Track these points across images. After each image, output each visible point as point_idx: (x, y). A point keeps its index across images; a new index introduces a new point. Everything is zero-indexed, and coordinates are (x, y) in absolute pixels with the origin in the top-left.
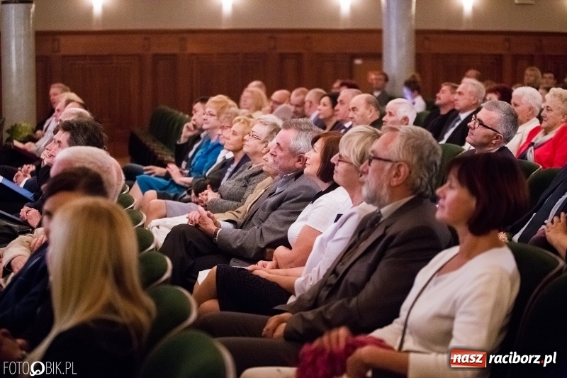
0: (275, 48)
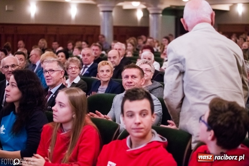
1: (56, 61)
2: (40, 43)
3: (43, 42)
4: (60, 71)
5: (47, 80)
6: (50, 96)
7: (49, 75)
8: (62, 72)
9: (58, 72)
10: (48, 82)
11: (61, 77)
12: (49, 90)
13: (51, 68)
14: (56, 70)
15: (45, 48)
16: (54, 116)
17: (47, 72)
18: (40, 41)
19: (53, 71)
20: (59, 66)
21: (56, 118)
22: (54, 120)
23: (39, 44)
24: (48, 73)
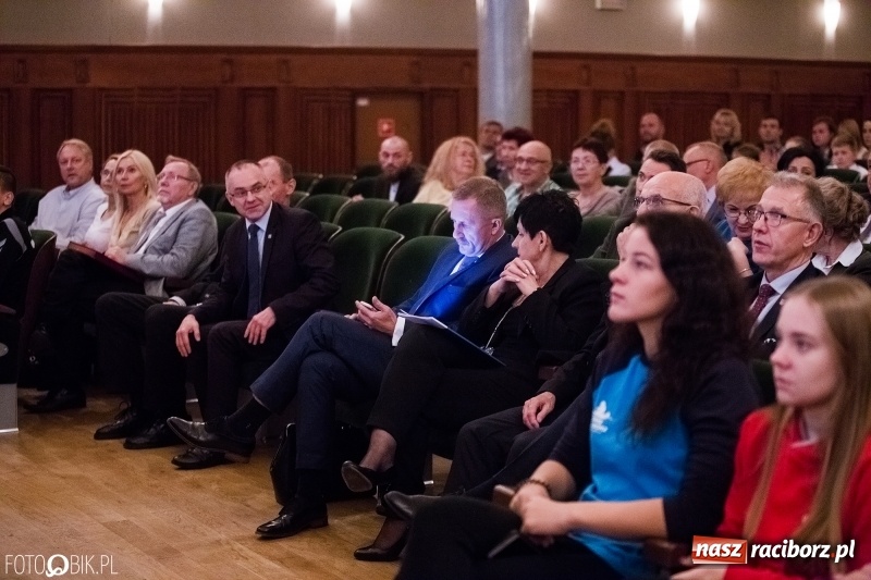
0: (232, 79)
1: (801, 183)
2: (718, 123)
3: (725, 121)
4: (808, 222)
5: (758, 242)
6: (766, 302)
7: (764, 229)
8: (813, 226)
9: (799, 224)
10: (759, 250)
11: (806, 245)
12: (764, 282)
13: (777, 204)
14: (793, 216)
15: (733, 140)
16: (778, 384)
17: (763, 217)
18: (718, 116)
19: (784, 216)
20: (808, 205)
21: (785, 390)
22: (782, 396)
23: (714, 127)
24: (766, 219)
